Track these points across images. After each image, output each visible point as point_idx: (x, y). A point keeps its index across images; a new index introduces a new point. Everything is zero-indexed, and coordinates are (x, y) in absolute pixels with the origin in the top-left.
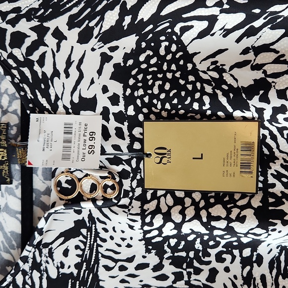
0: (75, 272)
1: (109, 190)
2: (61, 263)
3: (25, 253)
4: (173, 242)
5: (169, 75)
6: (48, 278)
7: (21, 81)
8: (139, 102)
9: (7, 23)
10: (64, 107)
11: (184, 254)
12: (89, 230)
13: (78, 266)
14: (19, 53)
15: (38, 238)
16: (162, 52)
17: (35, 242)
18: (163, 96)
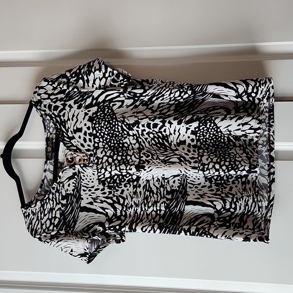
0: (72, 192)
1: (86, 161)
2: (67, 189)
3: (54, 186)
4: (109, 180)
5: (107, 120)
6: (62, 195)
7: (56, 122)
8: (97, 129)
9: (53, 102)
10: (71, 131)
11: (112, 185)
12: (78, 176)
13: (73, 190)
14: (56, 113)
15: (59, 180)
16: (106, 112)
17: (58, 181)
18: (105, 127)
